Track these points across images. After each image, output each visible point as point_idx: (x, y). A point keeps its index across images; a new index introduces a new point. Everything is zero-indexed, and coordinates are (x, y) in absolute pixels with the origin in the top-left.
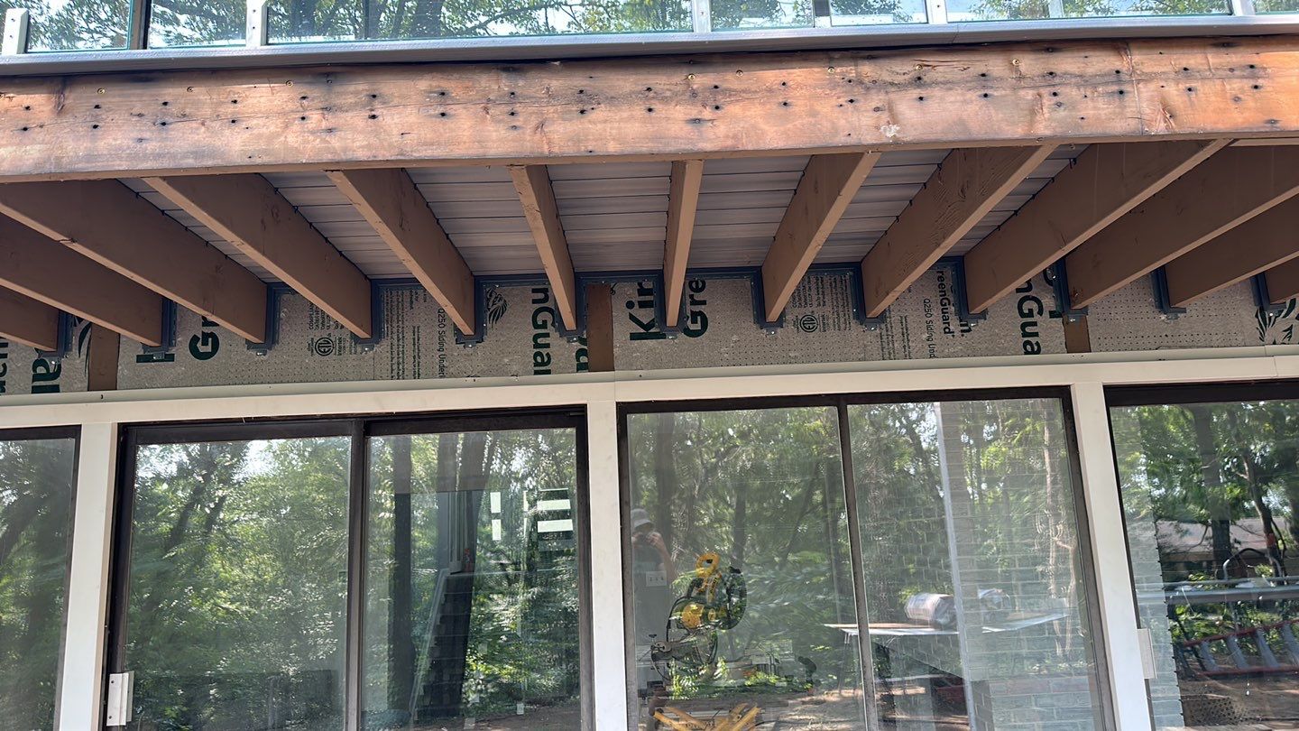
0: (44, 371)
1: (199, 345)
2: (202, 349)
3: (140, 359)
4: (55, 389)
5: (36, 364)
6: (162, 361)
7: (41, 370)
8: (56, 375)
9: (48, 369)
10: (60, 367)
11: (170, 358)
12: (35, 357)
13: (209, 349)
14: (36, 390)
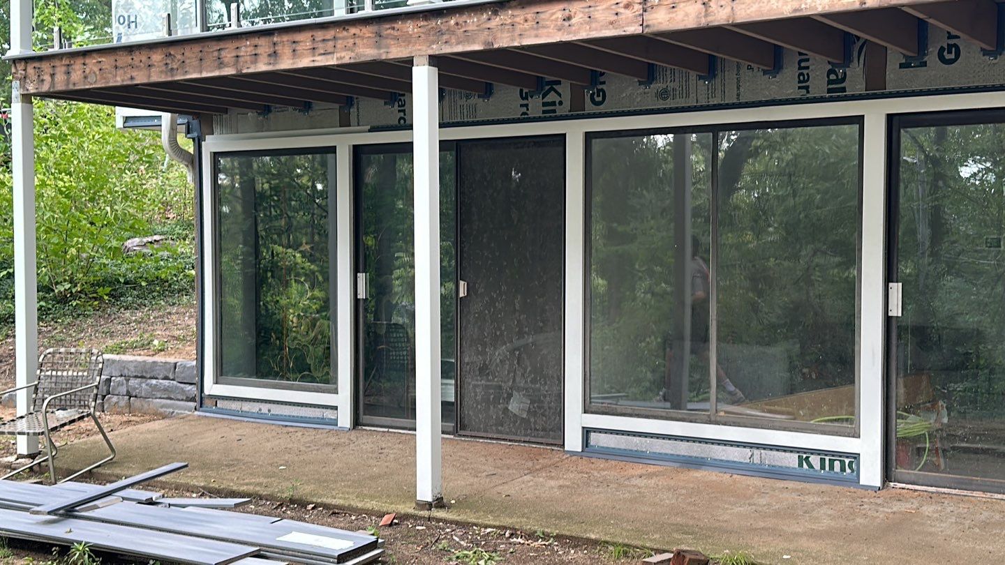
0: (835, 78)
1: (945, 53)
2: (948, 56)
3: (902, 66)
4: (843, 90)
5: (830, 72)
6: (918, 66)
8: (843, 80)
9: (837, 76)
10: (845, 74)
11: (924, 64)
12: (829, 67)
13: (952, 56)
14: (829, 91)
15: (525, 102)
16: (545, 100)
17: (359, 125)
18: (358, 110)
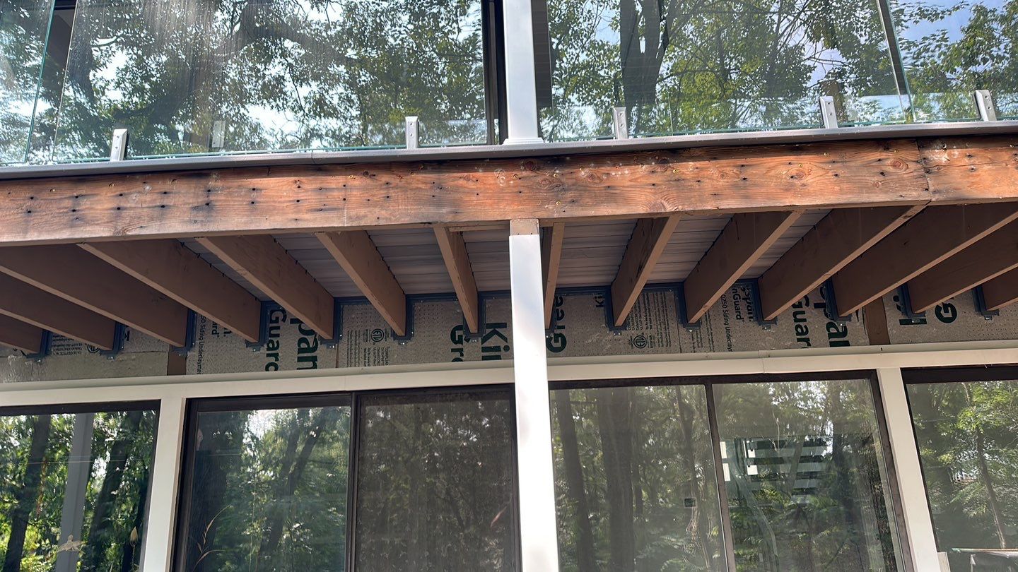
0: (836, 331)
1: (942, 312)
2: (945, 315)
3: (902, 322)
4: (847, 344)
5: (829, 326)
6: (919, 324)
7: (833, 330)
8: (845, 333)
9: (838, 330)
10: (845, 327)
11: (924, 322)
12: (827, 321)
13: (950, 315)
14: (833, 344)
15: (459, 346)
16: (486, 344)
17: (199, 372)
18: (200, 352)
